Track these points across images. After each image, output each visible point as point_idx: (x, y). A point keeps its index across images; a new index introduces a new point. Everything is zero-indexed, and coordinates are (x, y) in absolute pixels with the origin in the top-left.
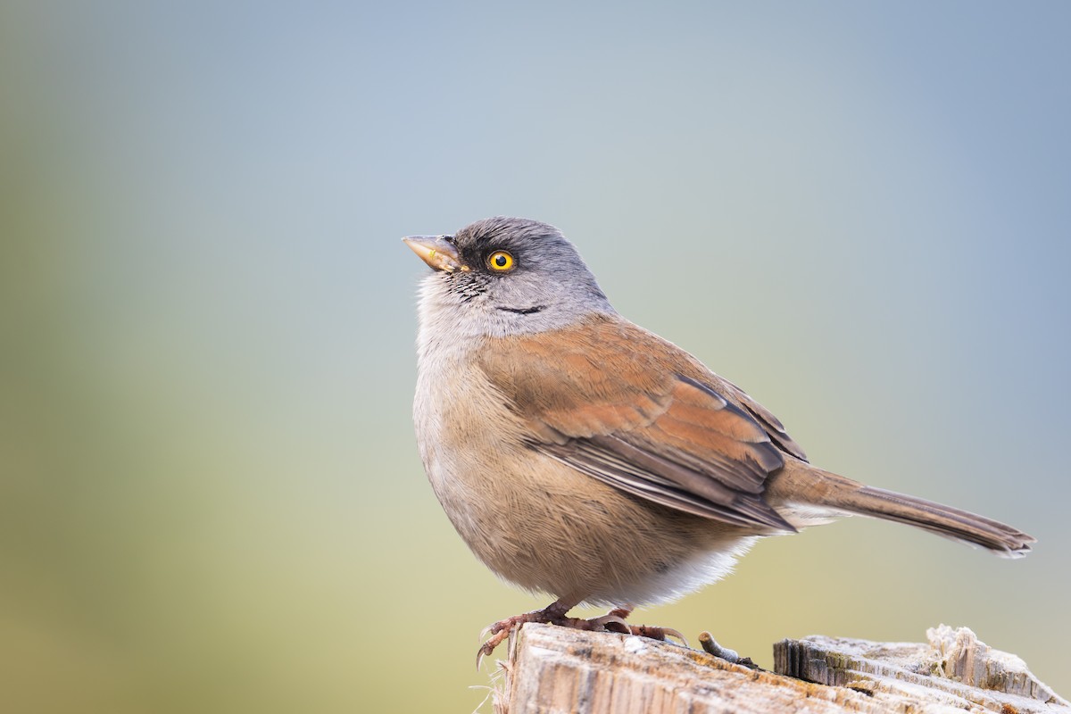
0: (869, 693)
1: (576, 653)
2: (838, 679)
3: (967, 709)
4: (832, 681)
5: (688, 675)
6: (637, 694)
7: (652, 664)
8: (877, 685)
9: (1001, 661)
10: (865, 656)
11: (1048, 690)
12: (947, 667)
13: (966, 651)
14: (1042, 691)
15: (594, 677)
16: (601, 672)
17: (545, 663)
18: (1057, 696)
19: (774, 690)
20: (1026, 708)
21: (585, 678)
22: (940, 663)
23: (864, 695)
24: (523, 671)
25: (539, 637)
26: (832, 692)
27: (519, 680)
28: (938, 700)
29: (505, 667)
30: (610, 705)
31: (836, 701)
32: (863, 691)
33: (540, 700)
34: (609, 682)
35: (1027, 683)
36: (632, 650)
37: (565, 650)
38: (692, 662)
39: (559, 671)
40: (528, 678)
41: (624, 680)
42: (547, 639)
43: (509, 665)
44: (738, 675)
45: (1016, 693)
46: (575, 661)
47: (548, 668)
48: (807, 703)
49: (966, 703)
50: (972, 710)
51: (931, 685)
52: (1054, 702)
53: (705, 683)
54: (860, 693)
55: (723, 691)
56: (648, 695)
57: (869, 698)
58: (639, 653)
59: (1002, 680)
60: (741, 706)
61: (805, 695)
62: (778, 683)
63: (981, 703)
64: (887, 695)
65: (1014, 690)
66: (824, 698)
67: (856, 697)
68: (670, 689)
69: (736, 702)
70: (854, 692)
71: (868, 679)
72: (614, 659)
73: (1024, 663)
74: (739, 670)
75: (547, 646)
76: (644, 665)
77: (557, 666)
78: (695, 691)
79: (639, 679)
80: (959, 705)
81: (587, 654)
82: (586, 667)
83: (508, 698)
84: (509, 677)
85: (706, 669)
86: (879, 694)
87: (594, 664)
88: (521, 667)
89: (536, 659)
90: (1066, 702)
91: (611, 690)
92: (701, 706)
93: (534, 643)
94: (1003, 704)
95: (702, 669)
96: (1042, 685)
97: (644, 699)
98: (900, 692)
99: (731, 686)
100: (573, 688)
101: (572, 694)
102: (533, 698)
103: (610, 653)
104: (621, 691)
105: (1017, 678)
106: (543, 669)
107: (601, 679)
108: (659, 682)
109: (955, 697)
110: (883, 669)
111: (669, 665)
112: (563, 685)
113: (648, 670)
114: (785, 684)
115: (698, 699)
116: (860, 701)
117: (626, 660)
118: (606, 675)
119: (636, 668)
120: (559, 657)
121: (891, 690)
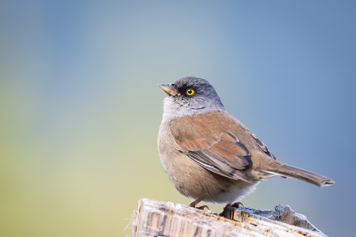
0: (256, 225)
1: (160, 209)
2: (245, 221)
3: (287, 231)
4: (243, 221)
5: (196, 217)
6: (179, 223)
7: (185, 214)
8: (258, 223)
9: (298, 217)
10: (254, 213)
11: (314, 226)
12: (281, 218)
13: (287, 213)
14: (312, 227)
15: (165, 217)
16: (168, 216)
17: (150, 212)
18: (316, 229)
19: (224, 223)
20: (306, 232)
21: (163, 217)
22: (279, 216)
23: (254, 226)
24: (143, 214)
25: (148, 203)
26: (243, 224)
27: (141, 217)
28: (278, 228)
29: (136, 213)
30: (170, 227)
31: (245, 227)
32: (253, 224)
33: (148, 224)
34: (170, 219)
35: (307, 224)
36: (178, 209)
37: (156, 208)
38: (198, 213)
39: (154, 215)
40: (144, 217)
41: (175, 218)
42: (151, 204)
43: (138, 212)
44: (213, 218)
45: (303, 227)
46: (160, 211)
47: (151, 214)
48: (235, 228)
49: (287, 230)
50: (289, 232)
51: (276, 223)
52: (315, 230)
53: (202, 220)
54: (252, 225)
55: (208, 223)
56: (183, 223)
57: (255, 227)
58: (181, 210)
59: (299, 222)
60: (214, 228)
61: (234, 225)
62: (226, 221)
63: (291, 230)
64: (261, 226)
65: (302, 226)
66: (240, 226)
67: (251, 226)
68: (190, 221)
69: (212, 227)
70: (251, 225)
71: (255, 221)
72: (172, 212)
73: (306, 217)
74: (213, 216)
75: (151, 206)
76: (182, 213)
77: (153, 213)
78: (199, 223)
79: (181, 218)
80: (284, 230)
81: (163, 209)
82: (163, 214)
83: (137, 223)
84: (138, 216)
85: (202, 216)
86: (259, 226)
87: (166, 213)
88: (142, 213)
89: (147, 211)
90: (319, 231)
91: (171, 221)
92: (200, 228)
93: (146, 205)
94: (299, 230)
96: (312, 225)
97: (182, 225)
98: (265, 225)
99: (211, 222)
100: (158, 220)
101: (158, 223)
102: (146, 223)
103: (171, 209)
104: (174, 222)
105: (304, 222)
106: (149, 214)
107: (168, 218)
108: (187, 220)
109: (283, 228)
110: (260, 218)
111: (190, 214)
112: (155, 219)
113: (183, 215)
114: (228, 222)
115: (200, 225)
116: (252, 228)
117: (176, 212)
118: (170, 216)
119: (180, 214)
120: (154, 210)
121: (262, 225)
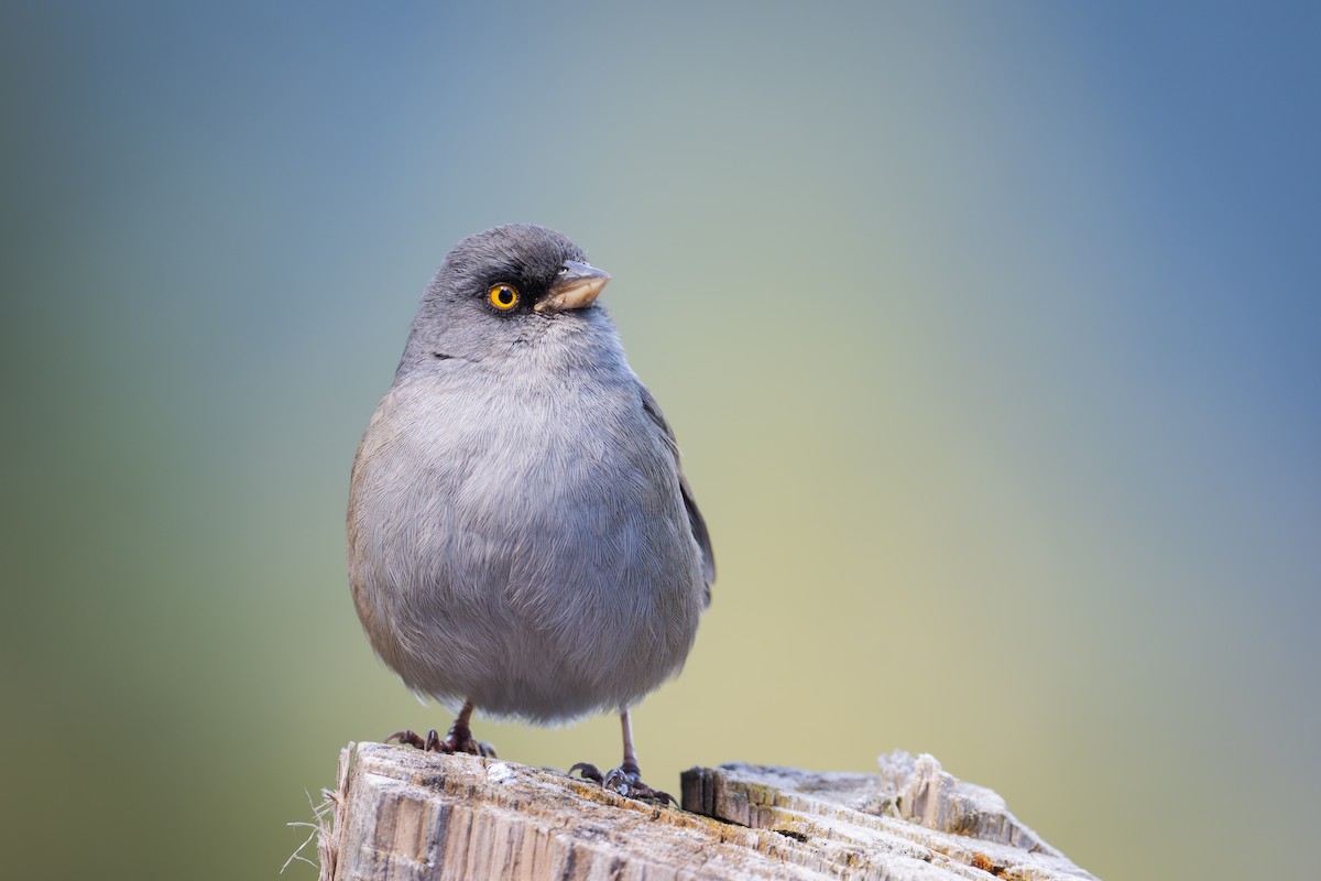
0: (802, 838)
1: (424, 783)
2: (761, 823)
3: (927, 859)
4: (755, 823)
5: (569, 812)
6: (502, 835)
7: (522, 798)
8: (811, 827)
9: (973, 798)
10: (798, 790)
11: (1034, 836)
12: (903, 804)
13: (928, 785)
14: (1025, 838)
15: (446, 814)
16: (457, 807)
17: (385, 795)
18: (1043, 844)
19: (678, 833)
20: (1003, 859)
21: (436, 814)
22: (894, 800)
23: (795, 841)
24: (357, 805)
25: (377, 761)
26: (752, 837)
27: (351, 816)
28: (890, 848)
29: (334, 799)
30: (467, 850)
31: (757, 848)
32: (793, 835)
33: (377, 843)
34: (466, 821)
35: (1005, 827)
36: (497, 779)
37: (410, 778)
38: (573, 796)
39: (403, 805)
40: (364, 814)
41: (485, 817)
42: (387, 763)
43: (339, 795)
44: (633, 812)
45: (991, 840)
46: (424, 792)
47: (388, 801)
48: (720, 850)
49: (925, 851)
50: (933, 861)
51: (882, 828)
52: (1040, 851)
53: (589, 823)
54: (789, 838)
55: (613, 834)
56: (516, 838)
57: (801, 844)
58: (507, 783)
59: (973, 822)
60: (636, 853)
61: (719, 840)
62: (684, 824)
63: (944, 852)
64: (825, 840)
65: (988, 836)
66: (742, 843)
67: (783, 843)
68: (544, 830)
69: (629, 848)
70: (782, 836)
71: (800, 819)
72: (473, 791)
73: (1002, 801)
74: (634, 807)
75: (388, 773)
76: (512, 799)
77: (400, 799)
78: (577, 833)
79: (505, 816)
80: (916, 855)
81: (437, 783)
82: (437, 801)
83: (337, 839)
84: (339, 811)
85: (592, 804)
86: (816, 840)
87: (447, 797)
88: (355, 800)
89: (373, 790)
90: (1057, 852)
91: (470, 830)
92: (583, 851)
93: (371, 768)
94: (974, 854)
95: (586, 805)
96: (1025, 829)
97: (511, 842)
98: (841, 837)
99: (624, 828)
100: (420, 826)
101: (418, 836)
102: (369, 840)
103: (468, 782)
104: (482, 833)
105: (992, 820)
106: (382, 803)
107: (456, 816)
108: (531, 822)
109: (913, 844)
110: (821, 806)
111: (544, 800)
112: (407, 824)
113: (516, 805)
114: (693, 826)
115: (580, 843)
116: (789, 849)
117: (488, 793)
118: (463, 812)
119: (501, 802)
120: (402, 788)
121: (829, 835)
